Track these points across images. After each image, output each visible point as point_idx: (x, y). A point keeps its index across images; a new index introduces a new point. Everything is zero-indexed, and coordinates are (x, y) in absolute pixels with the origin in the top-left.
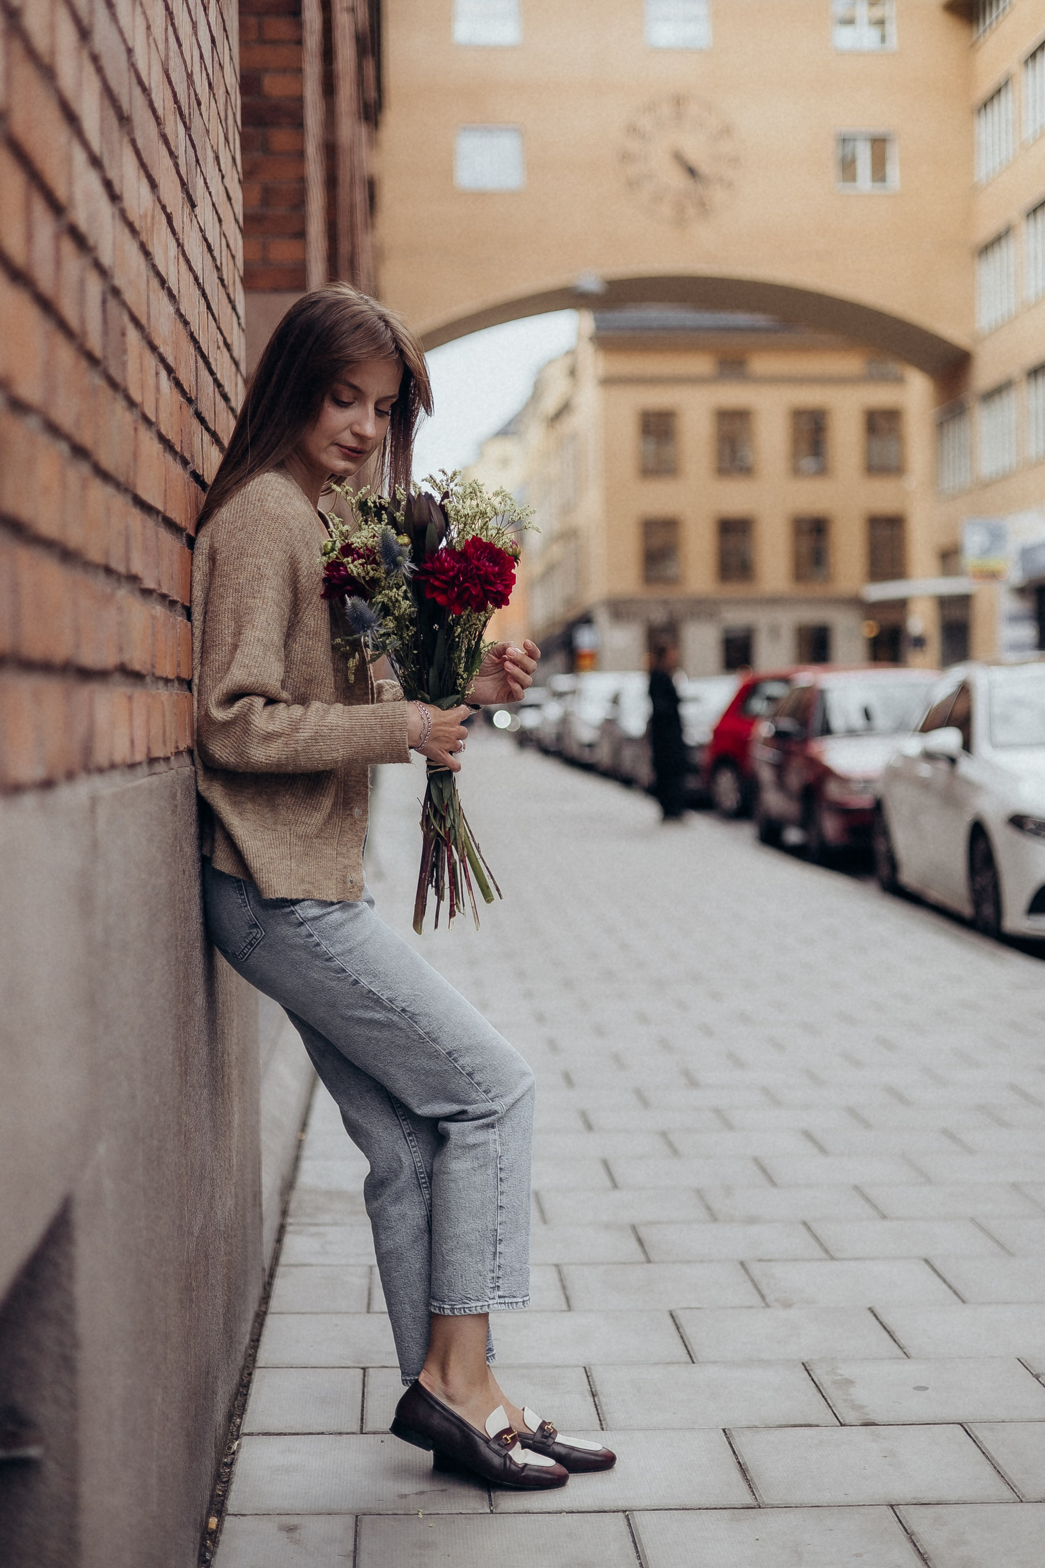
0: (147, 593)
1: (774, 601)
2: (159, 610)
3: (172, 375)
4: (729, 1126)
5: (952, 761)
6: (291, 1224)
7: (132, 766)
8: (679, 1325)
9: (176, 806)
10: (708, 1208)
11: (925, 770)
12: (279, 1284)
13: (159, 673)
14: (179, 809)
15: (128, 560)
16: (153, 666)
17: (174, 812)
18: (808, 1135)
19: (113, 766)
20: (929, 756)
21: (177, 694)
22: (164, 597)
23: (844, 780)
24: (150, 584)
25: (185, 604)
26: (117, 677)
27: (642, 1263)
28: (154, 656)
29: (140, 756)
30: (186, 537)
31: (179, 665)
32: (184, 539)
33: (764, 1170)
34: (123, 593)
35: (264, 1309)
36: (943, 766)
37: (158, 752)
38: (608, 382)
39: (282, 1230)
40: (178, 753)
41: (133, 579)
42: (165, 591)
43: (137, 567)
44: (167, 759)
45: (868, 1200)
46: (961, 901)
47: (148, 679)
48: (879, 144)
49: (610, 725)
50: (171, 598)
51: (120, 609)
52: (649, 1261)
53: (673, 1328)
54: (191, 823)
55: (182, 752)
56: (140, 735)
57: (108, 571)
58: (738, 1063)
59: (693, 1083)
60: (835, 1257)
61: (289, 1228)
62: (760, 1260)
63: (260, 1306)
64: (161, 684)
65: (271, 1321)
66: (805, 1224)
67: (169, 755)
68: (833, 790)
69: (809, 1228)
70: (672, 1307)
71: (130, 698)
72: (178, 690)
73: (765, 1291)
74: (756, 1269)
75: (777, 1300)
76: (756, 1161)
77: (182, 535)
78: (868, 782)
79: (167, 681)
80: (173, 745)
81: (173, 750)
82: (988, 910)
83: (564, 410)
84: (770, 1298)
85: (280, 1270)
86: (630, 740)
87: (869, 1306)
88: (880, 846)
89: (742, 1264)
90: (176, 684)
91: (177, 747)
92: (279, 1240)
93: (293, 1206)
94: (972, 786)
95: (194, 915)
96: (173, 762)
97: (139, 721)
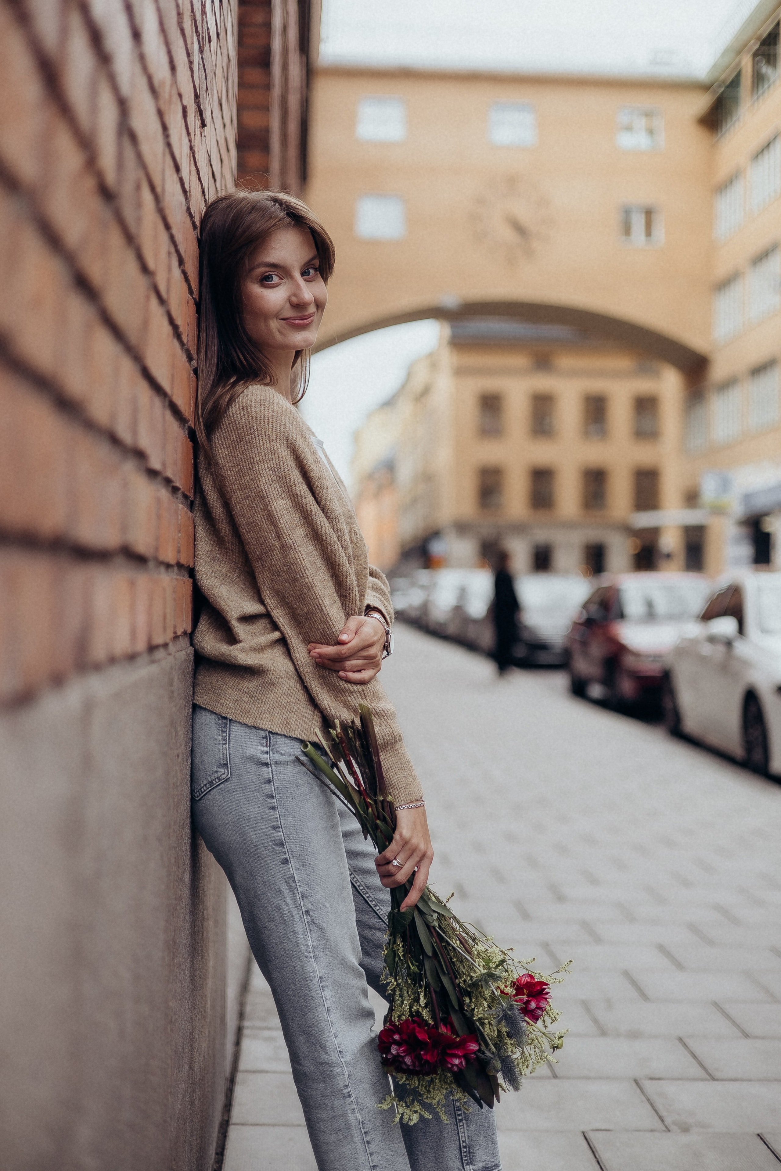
0: (152, 473)
1: (569, 525)
2: (164, 493)
3: (182, 267)
4: (598, 940)
5: (729, 644)
6: (248, 1028)
7: (132, 657)
8: (594, 1150)
9: (173, 692)
10: (596, 1021)
11: (707, 649)
12: (241, 1093)
13: (162, 557)
14: (175, 695)
15: (135, 432)
16: (157, 549)
17: (171, 698)
18: (662, 949)
19: (112, 660)
20: (712, 639)
21: (177, 579)
22: (168, 481)
23: (637, 655)
24: (155, 464)
25: (186, 493)
26: (120, 560)
27: (549, 1078)
28: (157, 539)
29: (141, 645)
30: (188, 429)
31: (179, 552)
32: (187, 431)
33: (634, 983)
34: (129, 467)
35: (226, 1118)
36: (721, 649)
37: (159, 640)
38: (460, 372)
39: (240, 1031)
40: (176, 638)
41: (140, 455)
42: (169, 474)
43: (145, 442)
44: (165, 645)
45: (728, 1017)
46: (737, 749)
47: (151, 564)
48: (649, 214)
49: (458, 610)
50: (174, 484)
51: (125, 485)
52: (555, 1077)
53: (589, 1152)
54: (185, 706)
55: (179, 636)
56: (141, 620)
57: (114, 440)
58: (594, 881)
59: (561, 898)
60: (715, 1078)
61: (246, 1032)
62: (652, 1079)
63: (223, 1115)
64: (162, 569)
65: (233, 1133)
66: (680, 1040)
67: (168, 641)
68: (629, 661)
69: (685, 1045)
70: (583, 1128)
71: (132, 584)
72: (178, 575)
73: (663, 1113)
74: (648, 1085)
75: (674, 1123)
76: (626, 974)
77: (184, 425)
78: (656, 657)
79: (168, 566)
80: (172, 630)
81: (172, 635)
82: (757, 756)
83: (426, 391)
84: (668, 1120)
85: (240, 1077)
86: (475, 621)
87: (759, 1132)
88: (668, 704)
89: (636, 1081)
90: (176, 569)
91: (175, 633)
92: (238, 1043)
93: (248, 1009)
94: (746, 663)
95: (185, 795)
96: (172, 648)
97: (141, 606)
